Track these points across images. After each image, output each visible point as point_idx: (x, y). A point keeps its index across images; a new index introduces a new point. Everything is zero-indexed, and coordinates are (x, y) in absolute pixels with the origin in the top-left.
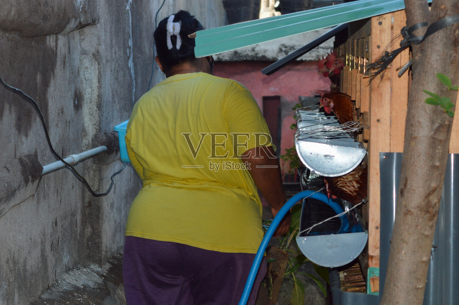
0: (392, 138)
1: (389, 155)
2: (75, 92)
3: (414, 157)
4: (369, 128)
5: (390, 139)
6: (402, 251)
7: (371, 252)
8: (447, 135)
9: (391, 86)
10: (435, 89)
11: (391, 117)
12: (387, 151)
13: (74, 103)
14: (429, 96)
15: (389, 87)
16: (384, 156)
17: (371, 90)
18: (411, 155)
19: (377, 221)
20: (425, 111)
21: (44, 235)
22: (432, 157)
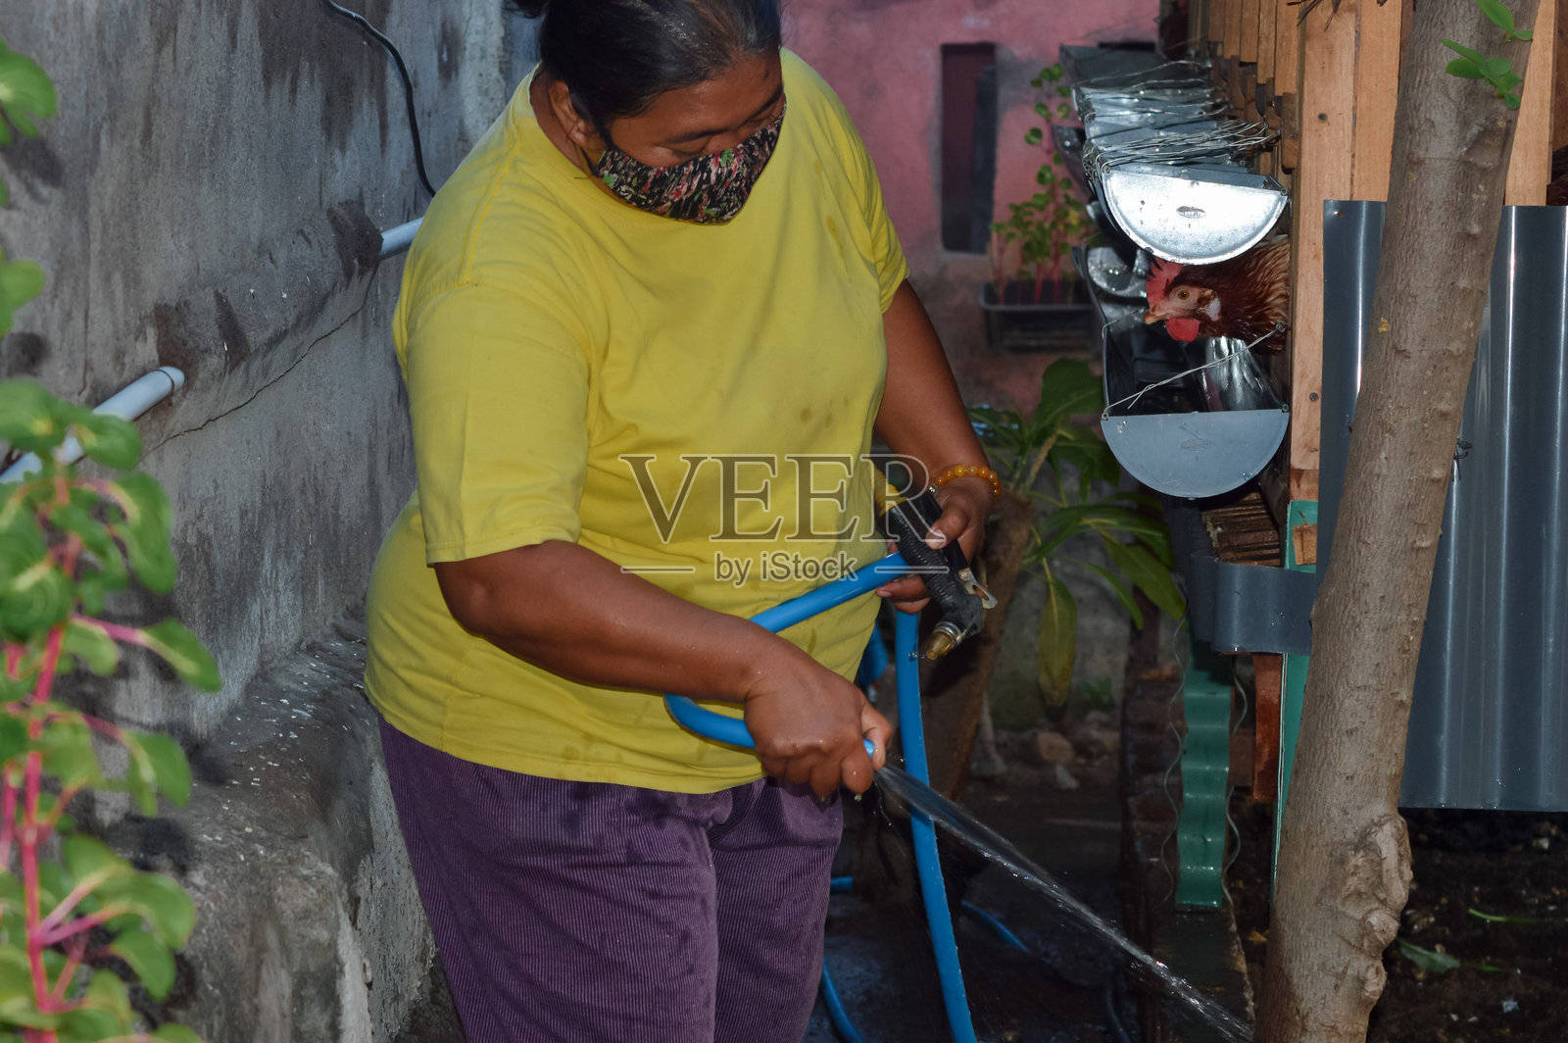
0: (1356, 163)
1: (1348, 209)
2: (443, 26)
3: (1417, 213)
4: (1297, 137)
5: (1353, 166)
6: (1379, 452)
7: (1296, 460)
8: (1502, 155)
9: (1356, 27)
10: (1472, 37)
11: (1354, 108)
12: (1345, 196)
13: (440, 60)
14: (1457, 56)
15: (1352, 29)
16: (1335, 209)
17: (1304, 37)
18: (1408, 206)
19: (1314, 379)
20: (1447, 95)
21: (375, 425)
22: (1461, 211)
